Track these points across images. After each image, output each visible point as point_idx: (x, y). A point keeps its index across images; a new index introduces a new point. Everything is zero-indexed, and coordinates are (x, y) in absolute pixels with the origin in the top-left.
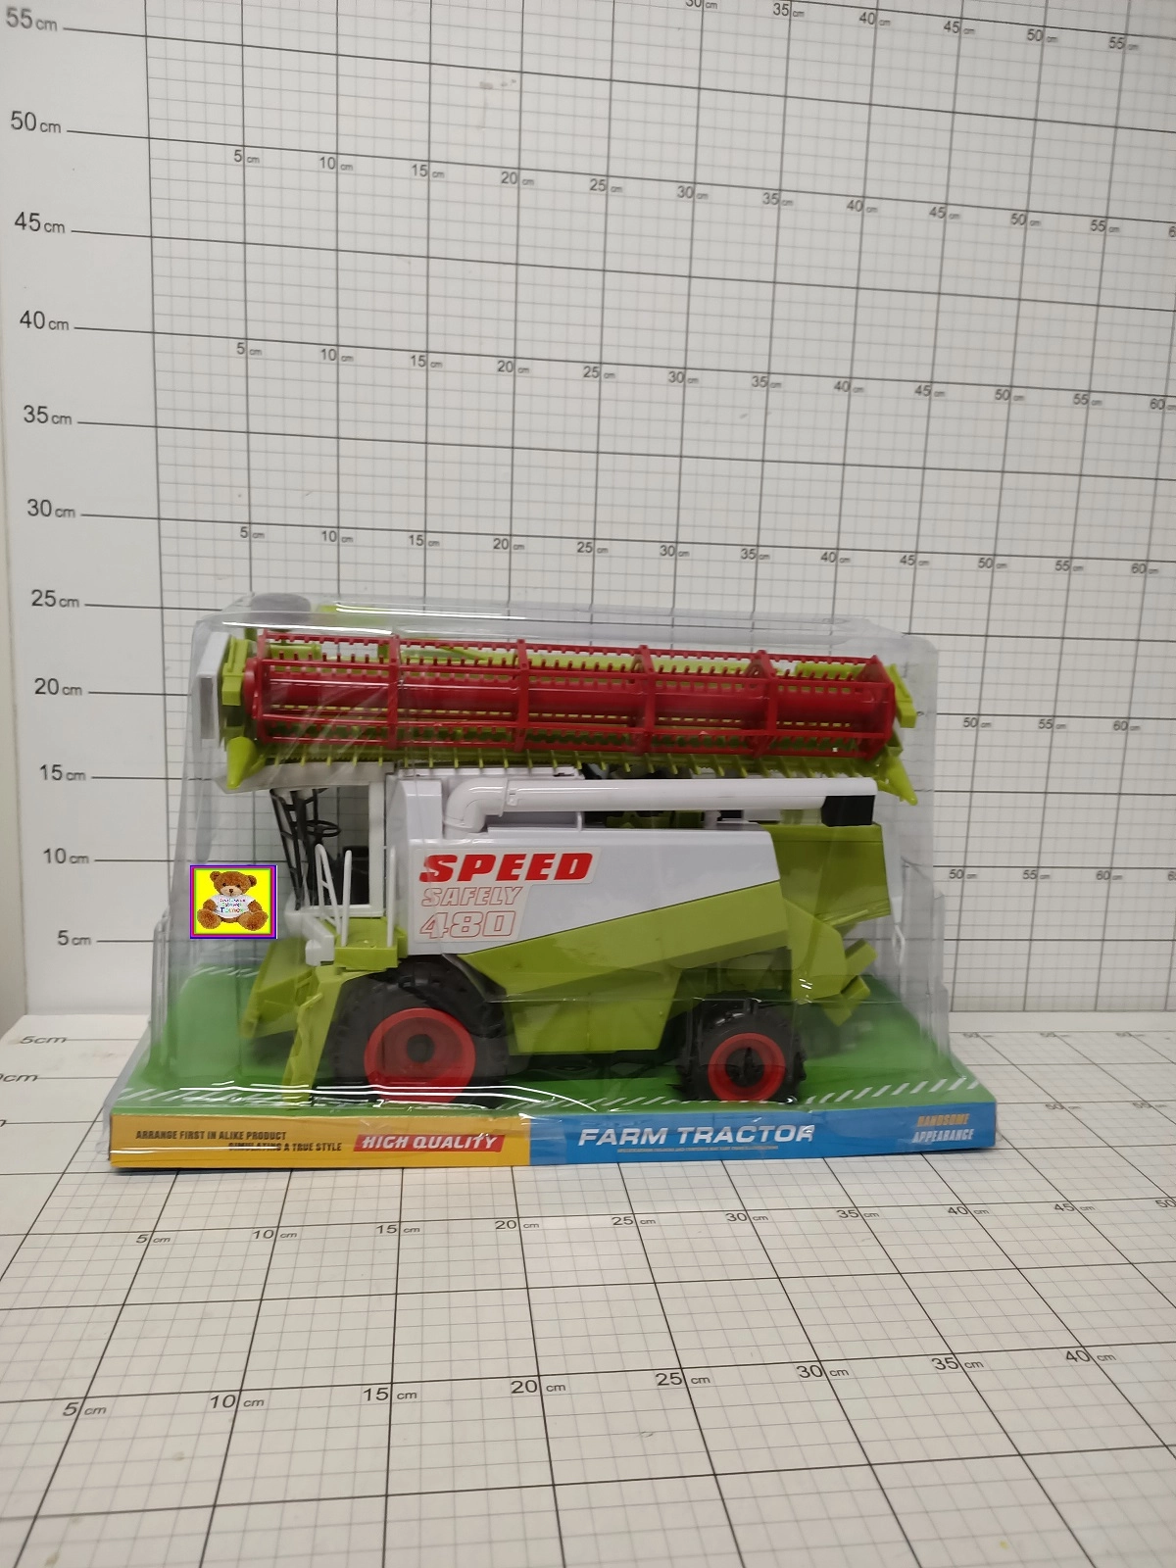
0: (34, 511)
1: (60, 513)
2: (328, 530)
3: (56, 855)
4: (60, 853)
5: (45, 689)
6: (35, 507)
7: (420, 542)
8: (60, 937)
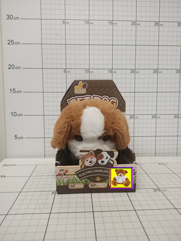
0: (8, 18)
1: (15, 18)
2: (86, 21)
3: (14, 114)
4: (15, 113)
5: (11, 68)
6: (8, 17)
7: (111, 23)
8: (15, 137)
